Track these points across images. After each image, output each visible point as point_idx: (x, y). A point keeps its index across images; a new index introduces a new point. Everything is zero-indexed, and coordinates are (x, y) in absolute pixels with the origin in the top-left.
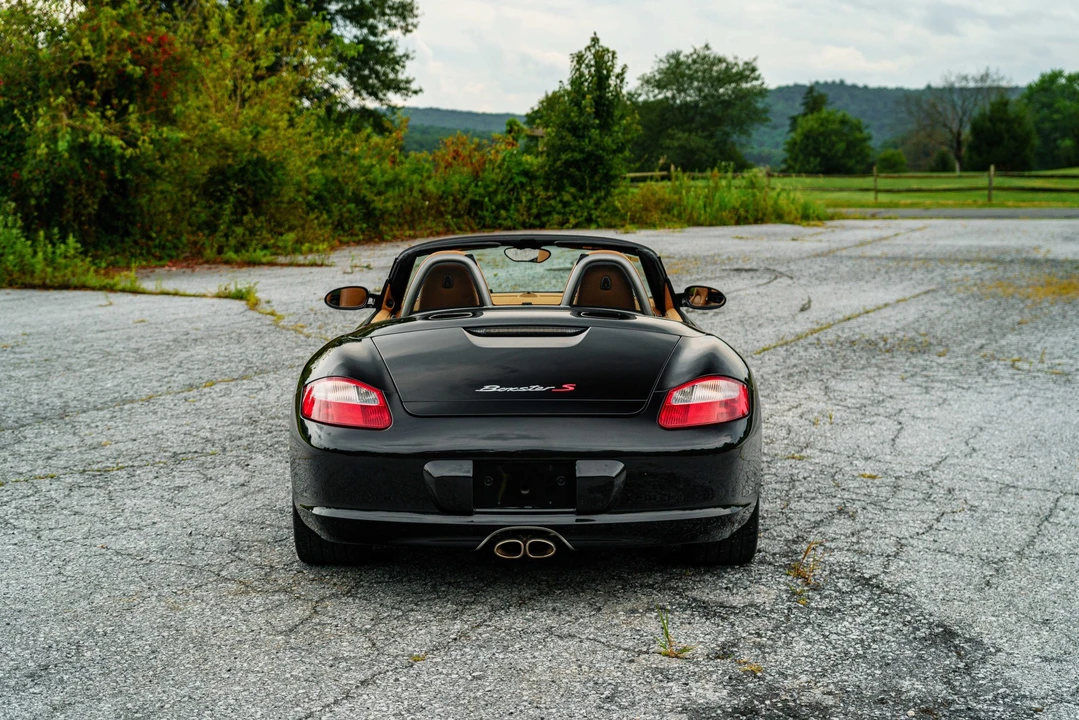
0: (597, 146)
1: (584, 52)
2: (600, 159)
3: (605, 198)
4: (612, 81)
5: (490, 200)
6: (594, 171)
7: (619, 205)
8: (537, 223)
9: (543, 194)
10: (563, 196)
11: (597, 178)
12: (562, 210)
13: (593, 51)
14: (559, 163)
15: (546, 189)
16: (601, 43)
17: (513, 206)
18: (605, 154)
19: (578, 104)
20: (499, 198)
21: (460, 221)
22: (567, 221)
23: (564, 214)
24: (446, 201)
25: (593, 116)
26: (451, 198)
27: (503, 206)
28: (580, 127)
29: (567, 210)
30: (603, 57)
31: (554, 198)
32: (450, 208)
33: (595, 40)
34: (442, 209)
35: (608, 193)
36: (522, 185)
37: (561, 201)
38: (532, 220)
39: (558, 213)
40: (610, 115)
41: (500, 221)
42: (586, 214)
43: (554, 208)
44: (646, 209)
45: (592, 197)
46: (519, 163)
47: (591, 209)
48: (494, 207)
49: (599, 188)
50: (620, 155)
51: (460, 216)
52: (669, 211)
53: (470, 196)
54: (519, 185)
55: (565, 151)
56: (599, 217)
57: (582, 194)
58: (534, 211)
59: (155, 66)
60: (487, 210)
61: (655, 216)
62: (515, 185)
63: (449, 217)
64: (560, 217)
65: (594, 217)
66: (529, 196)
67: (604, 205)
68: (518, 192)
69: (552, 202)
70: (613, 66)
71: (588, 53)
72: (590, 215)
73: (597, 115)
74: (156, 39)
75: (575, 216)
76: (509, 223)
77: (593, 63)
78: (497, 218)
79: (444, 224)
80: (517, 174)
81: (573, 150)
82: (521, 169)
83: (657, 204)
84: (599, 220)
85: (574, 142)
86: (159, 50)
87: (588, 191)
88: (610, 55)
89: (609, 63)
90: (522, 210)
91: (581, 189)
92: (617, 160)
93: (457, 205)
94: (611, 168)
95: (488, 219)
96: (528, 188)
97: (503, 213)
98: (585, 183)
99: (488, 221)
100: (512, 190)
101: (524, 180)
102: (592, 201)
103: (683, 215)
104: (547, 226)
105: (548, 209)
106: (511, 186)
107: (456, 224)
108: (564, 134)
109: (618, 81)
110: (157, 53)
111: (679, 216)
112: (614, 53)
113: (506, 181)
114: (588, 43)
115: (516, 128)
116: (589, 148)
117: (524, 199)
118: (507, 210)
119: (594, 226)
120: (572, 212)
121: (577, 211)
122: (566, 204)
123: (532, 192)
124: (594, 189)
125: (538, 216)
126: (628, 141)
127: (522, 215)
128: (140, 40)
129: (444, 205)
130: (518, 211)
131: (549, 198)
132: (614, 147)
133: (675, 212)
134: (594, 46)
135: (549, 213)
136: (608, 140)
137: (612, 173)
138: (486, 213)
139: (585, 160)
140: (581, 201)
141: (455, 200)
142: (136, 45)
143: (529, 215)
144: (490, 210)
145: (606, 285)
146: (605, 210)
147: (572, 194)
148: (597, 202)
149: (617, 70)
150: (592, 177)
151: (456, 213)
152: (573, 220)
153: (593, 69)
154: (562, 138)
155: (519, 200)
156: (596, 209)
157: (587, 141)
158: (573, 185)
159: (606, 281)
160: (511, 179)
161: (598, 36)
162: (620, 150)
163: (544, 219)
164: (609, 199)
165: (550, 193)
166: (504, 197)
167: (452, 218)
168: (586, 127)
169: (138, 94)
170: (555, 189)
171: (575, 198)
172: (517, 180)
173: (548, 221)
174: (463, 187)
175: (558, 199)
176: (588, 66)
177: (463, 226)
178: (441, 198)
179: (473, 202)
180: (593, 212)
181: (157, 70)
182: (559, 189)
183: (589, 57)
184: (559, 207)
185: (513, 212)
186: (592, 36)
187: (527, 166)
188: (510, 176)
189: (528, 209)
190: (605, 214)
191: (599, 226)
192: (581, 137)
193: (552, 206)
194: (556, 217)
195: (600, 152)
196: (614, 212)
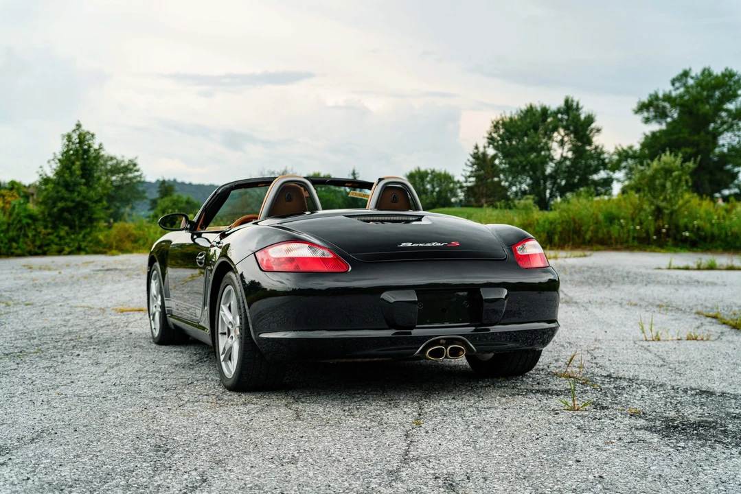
0: (84, 197)
1: (71, 133)
2: (86, 207)
3: (90, 234)
4: (92, 154)
5: (4, 235)
6: (81, 216)
7: (101, 237)
8: (40, 251)
9: (44, 231)
10: (59, 232)
11: (83, 220)
12: (59, 242)
13: (77, 133)
14: (55, 210)
15: (46, 227)
16: (83, 128)
17: (21, 240)
18: (89, 203)
19: (69, 168)
20: (11, 234)
22: (64, 249)
23: (60, 245)
25: (80, 177)
27: (14, 240)
28: (72, 184)
29: (62, 242)
30: (84, 137)
31: (52, 234)
33: (79, 126)
35: (92, 230)
36: (28, 225)
37: (57, 236)
38: (36, 250)
39: (56, 244)
40: (91, 176)
42: (76, 245)
43: (52, 241)
44: (121, 240)
45: (80, 233)
46: (25, 210)
47: (79, 241)
48: (6, 241)
49: (85, 227)
50: (100, 204)
54: (25, 225)
55: (60, 201)
56: (86, 246)
57: (73, 231)
58: (38, 243)
61: (128, 245)
62: (23, 225)
64: (58, 247)
65: (83, 246)
66: (34, 233)
67: (90, 238)
68: (25, 231)
69: (51, 237)
70: (92, 143)
71: (74, 134)
72: (80, 245)
73: (83, 176)
75: (69, 247)
76: (19, 251)
77: (77, 141)
78: (10, 248)
80: (24, 217)
81: (67, 200)
82: (27, 213)
83: (129, 236)
84: (87, 249)
85: (67, 195)
87: (77, 229)
88: (90, 136)
89: (90, 141)
90: (29, 243)
91: (71, 228)
92: (99, 206)
94: (94, 213)
95: (3, 249)
96: (33, 227)
97: (14, 245)
98: (75, 223)
99: (4, 250)
100: (20, 229)
101: (30, 221)
102: (81, 236)
104: (48, 253)
105: (49, 242)
106: (19, 226)
108: (60, 189)
109: (96, 154)
111: (144, 244)
112: (93, 135)
113: (15, 222)
114: (74, 127)
115: (16, 186)
116: (78, 199)
117: (30, 235)
118: (17, 242)
119: (83, 253)
120: (66, 244)
121: (70, 243)
122: (61, 238)
123: (35, 230)
124: (82, 228)
125: (40, 247)
126: (104, 195)
127: (29, 246)
130: (26, 243)
131: (49, 234)
132: (96, 198)
133: (141, 242)
134: (78, 129)
135: (48, 245)
136: (92, 193)
137: (95, 216)
139: (75, 207)
140: (72, 236)
143: (35, 246)
144: (4, 242)
146: (90, 242)
147: (65, 231)
148: (84, 237)
149: (95, 146)
150: (80, 219)
152: (67, 249)
153: (78, 145)
154: (58, 192)
155: (26, 236)
156: (84, 241)
157: (76, 194)
158: (65, 224)
160: (20, 221)
161: (82, 123)
162: (100, 201)
163: (45, 249)
164: (95, 234)
165: (49, 231)
166: (15, 233)
168: (76, 184)
170: (52, 228)
171: (68, 234)
172: (25, 221)
173: (48, 250)
175: (55, 234)
176: (75, 143)
180: (82, 243)
182: (55, 228)
183: (75, 138)
184: (56, 240)
185: (21, 244)
186: (76, 122)
187: (32, 212)
188: (19, 218)
189: (33, 242)
190: (91, 244)
191: (87, 253)
192: (72, 191)
193: (49, 239)
194: (55, 247)
195: (87, 202)
196: (98, 242)
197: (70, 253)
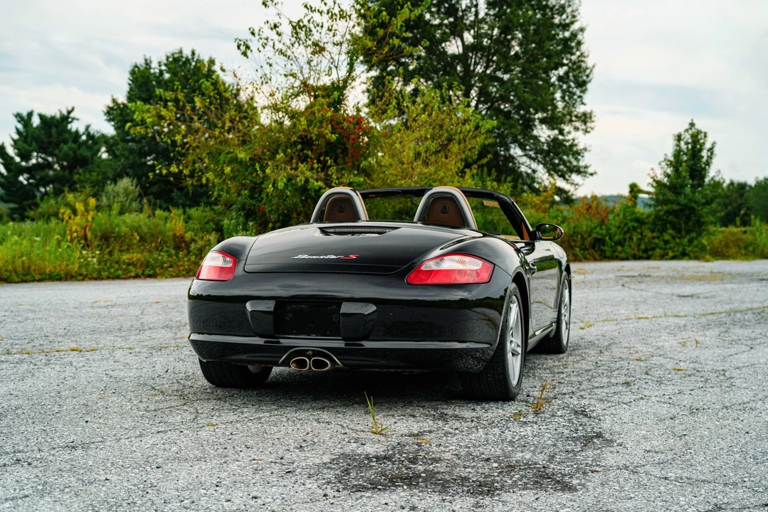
0: (690, 200)
1: (683, 133)
2: (693, 210)
3: (696, 238)
4: (704, 153)
5: (610, 239)
6: (688, 218)
7: (706, 243)
8: (645, 255)
9: (649, 234)
10: (664, 236)
11: (691, 224)
12: (663, 247)
13: (690, 132)
14: (662, 213)
15: (653, 231)
16: (697, 126)
17: (627, 243)
18: (695, 206)
19: (677, 170)
20: (617, 238)
21: (586, 252)
22: (667, 254)
23: (665, 249)
24: (575, 238)
25: (688, 177)
26: (579, 236)
27: (621, 243)
28: (678, 186)
29: (668, 247)
30: (697, 136)
31: (658, 238)
32: (578, 244)
33: (692, 125)
34: (573, 244)
35: (699, 234)
36: (634, 228)
37: (663, 240)
38: (641, 254)
39: (661, 249)
40: (702, 177)
41: (616, 254)
42: (681, 249)
43: (657, 245)
44: (727, 246)
45: (686, 237)
46: (633, 213)
47: (685, 246)
48: (613, 244)
49: (692, 231)
50: (709, 207)
51: (585, 249)
52: (746, 248)
53: (594, 235)
54: (631, 228)
55: (666, 204)
56: (691, 252)
57: (679, 235)
58: (643, 247)
59: (353, 136)
60: (608, 246)
61: (733, 250)
62: (629, 228)
63: (578, 249)
64: (662, 251)
65: (687, 251)
66: (639, 236)
67: (696, 242)
68: (631, 233)
69: (656, 241)
70: (704, 143)
71: (686, 134)
72: (684, 250)
73: (691, 177)
74: (356, 119)
75: (673, 251)
76: (623, 255)
77: (690, 141)
78: (614, 251)
79: (573, 254)
80: (631, 221)
81: (672, 203)
82: (634, 216)
83: (737, 242)
84: (691, 254)
85: (673, 197)
86: (357, 127)
87: (683, 233)
88: (703, 135)
89: (701, 141)
90: (633, 246)
91: (679, 231)
92: (707, 209)
93: (584, 241)
94: (701, 216)
95: (607, 252)
96: (639, 230)
97: (619, 248)
98: (681, 226)
99: (608, 254)
100: (627, 232)
101: (636, 224)
102: (686, 240)
103: (757, 251)
104: (652, 257)
105: (653, 246)
106: (626, 229)
107: (582, 255)
108: (665, 191)
109: (709, 154)
110: (355, 128)
111: (754, 251)
112: (705, 133)
113: (622, 225)
114: (687, 126)
115: (635, 189)
116: (684, 202)
117: (635, 239)
118: (622, 246)
119: (687, 258)
120: (671, 248)
121: (674, 247)
122: (666, 242)
123: (641, 233)
124: (688, 232)
125: (645, 251)
127: (634, 250)
128: (344, 120)
129: (573, 240)
130: (630, 247)
131: (653, 238)
132: (704, 201)
133: (751, 249)
134: (691, 129)
135: (653, 249)
136: (698, 196)
137: (702, 220)
138: (606, 248)
139: (681, 210)
140: (678, 241)
141: (582, 237)
142: (342, 124)
143: (639, 250)
144: (610, 246)
145: (444, 210)
146: (696, 247)
147: (671, 235)
148: (691, 241)
149: (708, 145)
150: (686, 223)
151: (584, 247)
152: (671, 254)
153: (690, 146)
154: (664, 194)
155: (631, 239)
156: (689, 246)
157: (683, 196)
158: (674, 228)
159: (445, 207)
160: (626, 224)
161: (694, 121)
162: (708, 203)
163: (650, 253)
164: (700, 238)
165: (655, 234)
166: (621, 237)
167: (580, 250)
168: (683, 186)
169: (340, 156)
170: (659, 231)
171: (674, 238)
172: (630, 224)
173: (653, 254)
174: (589, 229)
175: (661, 238)
176: (687, 143)
177: (588, 256)
178: (572, 236)
179: (596, 240)
180: (686, 248)
181: (353, 139)
182: (664, 230)
183: (687, 137)
184: (662, 244)
185: (626, 247)
186: (690, 121)
187: (638, 215)
188: (625, 222)
189: (639, 245)
190: (696, 249)
191: (690, 258)
192: (678, 194)
193: (656, 243)
194: (658, 251)
195: (693, 204)
196: (703, 248)
197: (674, 258)
